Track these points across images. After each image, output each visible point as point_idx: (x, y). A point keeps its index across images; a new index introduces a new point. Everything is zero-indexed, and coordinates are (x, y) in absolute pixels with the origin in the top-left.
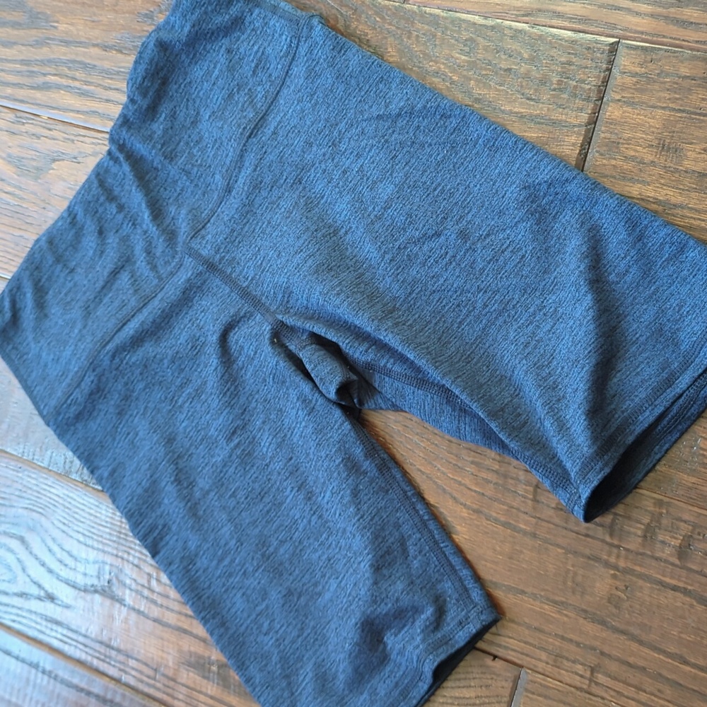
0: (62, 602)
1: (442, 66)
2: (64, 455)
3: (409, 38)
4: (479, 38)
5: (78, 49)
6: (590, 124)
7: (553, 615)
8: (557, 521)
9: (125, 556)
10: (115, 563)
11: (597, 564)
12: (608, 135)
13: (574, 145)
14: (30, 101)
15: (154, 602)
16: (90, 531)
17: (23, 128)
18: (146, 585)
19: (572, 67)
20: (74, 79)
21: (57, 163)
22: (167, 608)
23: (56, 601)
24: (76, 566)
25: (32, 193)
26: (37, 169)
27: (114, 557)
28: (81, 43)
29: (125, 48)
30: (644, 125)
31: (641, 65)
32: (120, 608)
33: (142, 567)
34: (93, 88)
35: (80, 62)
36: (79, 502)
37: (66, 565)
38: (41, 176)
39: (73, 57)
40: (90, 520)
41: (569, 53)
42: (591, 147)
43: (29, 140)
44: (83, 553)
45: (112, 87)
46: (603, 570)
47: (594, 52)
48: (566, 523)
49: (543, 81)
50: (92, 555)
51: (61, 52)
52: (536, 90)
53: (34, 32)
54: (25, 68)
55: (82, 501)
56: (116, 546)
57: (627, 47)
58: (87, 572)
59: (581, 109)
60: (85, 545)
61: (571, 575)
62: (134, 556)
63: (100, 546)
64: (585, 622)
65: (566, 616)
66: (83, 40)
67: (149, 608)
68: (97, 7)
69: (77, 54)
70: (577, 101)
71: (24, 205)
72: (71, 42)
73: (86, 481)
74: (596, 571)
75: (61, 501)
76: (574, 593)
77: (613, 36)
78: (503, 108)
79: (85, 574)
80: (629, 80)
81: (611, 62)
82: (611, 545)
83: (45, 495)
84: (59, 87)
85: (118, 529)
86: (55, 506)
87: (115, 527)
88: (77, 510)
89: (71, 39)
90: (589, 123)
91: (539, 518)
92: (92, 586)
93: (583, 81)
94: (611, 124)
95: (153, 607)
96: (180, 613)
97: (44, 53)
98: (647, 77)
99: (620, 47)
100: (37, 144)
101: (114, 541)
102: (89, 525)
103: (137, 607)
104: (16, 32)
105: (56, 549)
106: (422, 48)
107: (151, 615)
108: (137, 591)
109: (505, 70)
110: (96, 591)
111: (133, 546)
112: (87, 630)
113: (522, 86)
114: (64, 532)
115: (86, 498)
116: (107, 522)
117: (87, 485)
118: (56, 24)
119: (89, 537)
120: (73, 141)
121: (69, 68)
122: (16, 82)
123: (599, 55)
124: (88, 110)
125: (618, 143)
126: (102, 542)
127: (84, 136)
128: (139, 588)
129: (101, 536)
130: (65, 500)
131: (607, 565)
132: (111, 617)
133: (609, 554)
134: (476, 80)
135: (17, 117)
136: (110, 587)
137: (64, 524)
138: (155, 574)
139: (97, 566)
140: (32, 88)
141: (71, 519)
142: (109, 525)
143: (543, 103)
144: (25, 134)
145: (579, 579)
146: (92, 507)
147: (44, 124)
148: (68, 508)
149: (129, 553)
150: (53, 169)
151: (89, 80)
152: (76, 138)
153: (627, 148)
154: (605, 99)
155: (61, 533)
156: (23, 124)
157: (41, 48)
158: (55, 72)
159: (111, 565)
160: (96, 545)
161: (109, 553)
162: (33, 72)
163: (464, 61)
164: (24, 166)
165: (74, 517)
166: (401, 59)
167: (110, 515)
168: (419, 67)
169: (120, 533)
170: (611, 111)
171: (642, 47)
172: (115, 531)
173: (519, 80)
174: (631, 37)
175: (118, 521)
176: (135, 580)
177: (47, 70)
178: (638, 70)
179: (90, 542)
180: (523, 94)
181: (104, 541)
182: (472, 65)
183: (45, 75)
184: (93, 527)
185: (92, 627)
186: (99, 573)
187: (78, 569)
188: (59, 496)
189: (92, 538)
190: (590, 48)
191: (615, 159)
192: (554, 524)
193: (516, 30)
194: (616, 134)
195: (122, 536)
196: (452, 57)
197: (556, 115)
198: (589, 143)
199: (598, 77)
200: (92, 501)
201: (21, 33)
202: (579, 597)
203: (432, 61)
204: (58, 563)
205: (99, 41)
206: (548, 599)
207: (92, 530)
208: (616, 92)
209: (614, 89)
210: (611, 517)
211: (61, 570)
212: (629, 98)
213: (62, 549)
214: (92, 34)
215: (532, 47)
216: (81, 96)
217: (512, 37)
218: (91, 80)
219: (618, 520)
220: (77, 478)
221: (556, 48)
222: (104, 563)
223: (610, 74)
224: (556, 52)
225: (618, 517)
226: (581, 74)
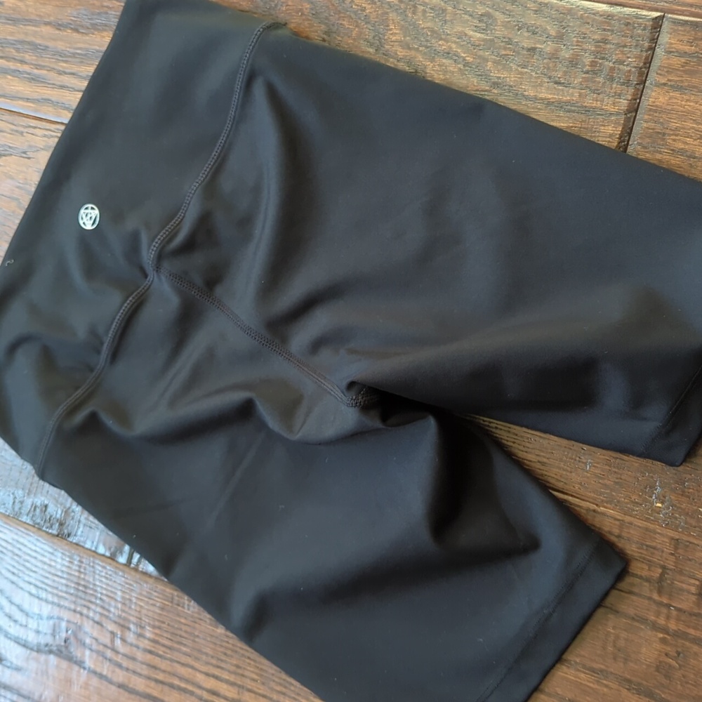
0: (12, 663)
1: (454, 46)
2: (13, 494)
3: (414, 13)
4: (497, 13)
5: (28, 27)
6: (631, 112)
7: (591, 685)
9: (85, 611)
10: (72, 619)
11: (643, 627)
12: (651, 125)
13: (611, 136)
15: (120, 666)
16: (43, 583)
18: (109, 645)
19: (608, 46)
20: (22, 62)
21: (4, 158)
22: (134, 672)
23: (4, 662)
24: (27, 622)
27: (72, 613)
28: (30, 21)
29: (82, 26)
30: (694, 113)
31: (690, 43)
32: (79, 672)
33: (105, 625)
34: (45, 72)
35: (29, 43)
36: (31, 549)
37: (16, 621)
39: (21, 37)
40: (43, 569)
41: (605, 30)
42: (632, 138)
44: (34, 607)
45: (67, 71)
46: (649, 633)
47: (635, 28)
49: (574, 62)
50: (46, 610)
51: (8, 32)
52: (565, 73)
55: (34, 548)
56: (74, 599)
57: (674, 22)
58: (40, 629)
59: (620, 95)
60: (38, 598)
61: (612, 638)
62: (95, 612)
63: (56, 600)
64: (630, 695)
65: (606, 686)
66: (33, 17)
67: (113, 672)
69: (26, 34)
70: (614, 86)
72: (19, 20)
73: (38, 524)
74: (642, 634)
75: (10, 547)
76: (615, 659)
77: (657, 10)
78: (526, 93)
79: (38, 632)
80: (676, 61)
81: (654, 40)
82: (660, 604)
84: (6, 72)
85: (75, 580)
87: (72, 578)
88: (28, 558)
89: (19, 17)
90: (629, 111)
92: (47, 645)
93: (622, 63)
94: (656, 111)
95: (117, 670)
96: (149, 678)
98: (698, 57)
99: (666, 26)
101: (72, 594)
102: (42, 575)
103: (98, 670)
106: (429, 24)
107: (115, 679)
108: (98, 652)
109: (529, 50)
110: (51, 652)
111: (93, 600)
112: (41, 696)
113: (548, 69)
114: (13, 583)
115: (38, 544)
116: (62, 571)
117: (40, 529)
119: (41, 588)
120: (22, 133)
121: (18, 50)
123: (640, 32)
124: (39, 97)
125: (664, 134)
126: (57, 595)
127: (35, 128)
128: (101, 648)
129: (57, 588)
130: (14, 546)
131: (655, 627)
132: (69, 681)
133: (658, 614)
134: (494, 62)
136: (66, 647)
137: (13, 573)
138: (119, 633)
139: (51, 622)
141: (21, 568)
142: (65, 576)
143: (574, 88)
145: (622, 643)
146: (46, 554)
148: (17, 555)
149: (89, 608)
151: (40, 63)
152: (26, 130)
153: (674, 140)
154: (648, 82)
155: (9, 584)
159: (68, 621)
160: (50, 598)
161: (66, 608)
163: (479, 39)
165: (24, 566)
166: (404, 37)
167: (67, 564)
168: (427, 47)
169: (78, 584)
170: (654, 96)
171: (692, 22)
172: (72, 581)
173: (545, 61)
174: (678, 10)
175: (75, 570)
176: (96, 640)
178: (687, 48)
179: (43, 595)
180: (550, 78)
181: (60, 594)
182: (489, 44)
184: (47, 578)
185: (46, 693)
186: (54, 630)
187: (30, 626)
188: (6, 541)
189: (46, 590)
190: (629, 23)
191: (660, 152)
194: (662, 123)
195: (81, 588)
196: (466, 35)
197: (589, 102)
198: (630, 134)
199: (639, 57)
200: (46, 547)
202: (622, 665)
203: (441, 39)
204: (7, 619)
205: (52, 19)
206: (584, 666)
207: (46, 581)
208: (660, 75)
209: (659, 72)
210: (660, 571)
211: (10, 626)
212: (676, 81)
213: (11, 602)
214: (43, 10)
215: (561, 22)
216: (31, 82)
217: (536, 11)
218: (43, 64)
219: (668, 574)
220: (28, 521)
221: (588, 23)
222: (60, 619)
223: (653, 53)
224: (589, 29)
225: (668, 571)
226: (618, 54)
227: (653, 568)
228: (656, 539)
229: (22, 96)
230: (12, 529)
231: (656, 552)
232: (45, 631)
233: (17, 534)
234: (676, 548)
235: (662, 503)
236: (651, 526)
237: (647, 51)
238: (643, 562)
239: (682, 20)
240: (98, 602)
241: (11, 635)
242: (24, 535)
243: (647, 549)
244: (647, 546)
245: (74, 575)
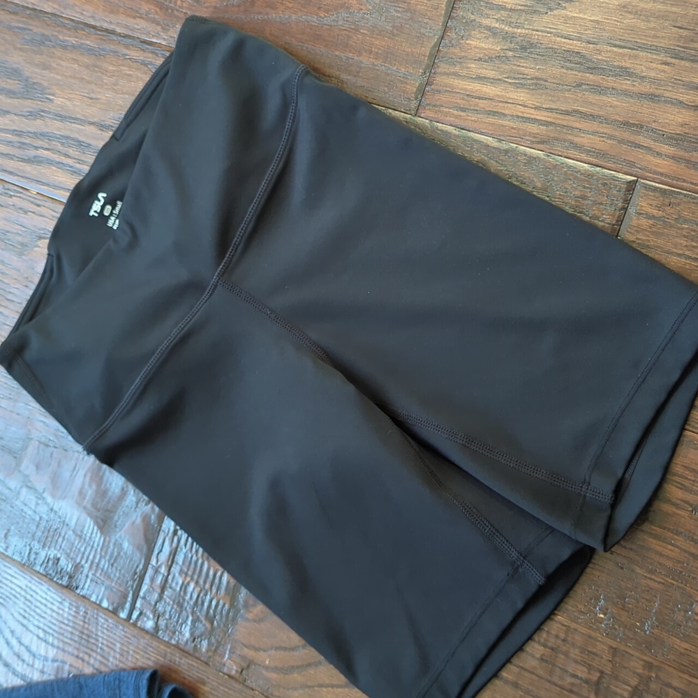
2: (30, 545)
5: (73, 125)
8: (540, 672)
9: (86, 658)
10: (75, 664)
14: (20, 174)
16: (50, 628)
17: (10, 201)
19: (586, 202)
20: (66, 155)
21: (43, 240)
24: (33, 663)
25: (14, 269)
26: (22, 244)
27: (74, 658)
28: (76, 119)
31: (659, 208)
35: (73, 139)
36: (42, 597)
37: (23, 661)
38: (25, 253)
39: (67, 133)
40: (52, 616)
41: (584, 187)
43: (16, 213)
44: (42, 649)
47: (611, 188)
48: (550, 676)
50: (52, 653)
51: (55, 127)
53: (29, 102)
54: (16, 139)
55: (44, 595)
56: (77, 645)
57: (646, 188)
58: (45, 670)
60: (45, 641)
62: (95, 659)
63: (61, 645)
66: (79, 116)
68: (96, 84)
69: (72, 131)
71: (5, 281)
72: (66, 117)
73: (50, 575)
75: (23, 593)
77: (631, 175)
79: (43, 672)
80: (644, 222)
81: (627, 201)
83: (7, 585)
84: (50, 162)
86: (15, 597)
88: (38, 604)
89: (67, 114)
91: (522, 668)
93: (597, 218)
97: (38, 125)
98: (664, 221)
99: (638, 186)
100: (23, 219)
101: (75, 641)
102: (50, 622)
104: (9, 101)
105: (14, 642)
111: (94, 648)
114: (23, 625)
115: (49, 593)
116: (69, 620)
117: (52, 580)
118: (51, 97)
119: (49, 633)
121: (63, 144)
122: (5, 152)
123: (615, 192)
126: (63, 641)
129: (63, 635)
130: (27, 592)
135: (4, 189)
137: (24, 617)
139: (55, 665)
140: (23, 160)
141: (32, 613)
142: (71, 624)
144: (11, 207)
146: (55, 602)
147: (32, 200)
148: (29, 601)
149: (90, 656)
150: (39, 247)
151: (82, 158)
155: (20, 626)
156: (11, 196)
157: (34, 120)
158: (47, 146)
159: (71, 665)
160: (56, 643)
161: (69, 653)
162: (24, 144)
164: (9, 240)
165: (35, 611)
167: (73, 613)
169: (82, 633)
171: (661, 189)
172: (77, 630)
174: (650, 177)
175: (80, 620)
177: (39, 143)
178: (655, 212)
179: (51, 639)
181: (66, 640)
183: (37, 148)
184: (54, 624)
186: (57, 671)
187: (36, 666)
188: (20, 587)
189: (53, 635)
190: (606, 184)
192: (537, 676)
193: (530, 157)
199: (613, 215)
200: (56, 597)
201: (16, 102)
204: (16, 658)
205: (96, 120)
207: (53, 627)
208: (630, 233)
209: (629, 230)
210: (598, 674)
211: (18, 665)
212: (643, 240)
213: (21, 643)
214: (89, 111)
215: (546, 176)
216: (72, 175)
217: (526, 163)
218: (85, 159)
219: (604, 678)
220: (41, 571)
221: (571, 180)
222: (63, 662)
223: (625, 213)
224: (570, 184)
225: (605, 676)
226: (594, 210)
227: (592, 672)
228: (597, 645)
229: (64, 187)
230: (26, 576)
231: (596, 657)
232: (49, 672)
233: (30, 582)
234: (614, 656)
235: (605, 614)
236: (593, 634)
237: (620, 210)
238: (584, 666)
239: (652, 186)
240: (99, 650)
241: (18, 672)
242: (37, 584)
243: (588, 655)
244: (588, 651)
245: (79, 625)
